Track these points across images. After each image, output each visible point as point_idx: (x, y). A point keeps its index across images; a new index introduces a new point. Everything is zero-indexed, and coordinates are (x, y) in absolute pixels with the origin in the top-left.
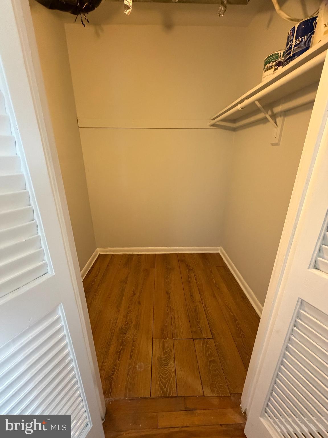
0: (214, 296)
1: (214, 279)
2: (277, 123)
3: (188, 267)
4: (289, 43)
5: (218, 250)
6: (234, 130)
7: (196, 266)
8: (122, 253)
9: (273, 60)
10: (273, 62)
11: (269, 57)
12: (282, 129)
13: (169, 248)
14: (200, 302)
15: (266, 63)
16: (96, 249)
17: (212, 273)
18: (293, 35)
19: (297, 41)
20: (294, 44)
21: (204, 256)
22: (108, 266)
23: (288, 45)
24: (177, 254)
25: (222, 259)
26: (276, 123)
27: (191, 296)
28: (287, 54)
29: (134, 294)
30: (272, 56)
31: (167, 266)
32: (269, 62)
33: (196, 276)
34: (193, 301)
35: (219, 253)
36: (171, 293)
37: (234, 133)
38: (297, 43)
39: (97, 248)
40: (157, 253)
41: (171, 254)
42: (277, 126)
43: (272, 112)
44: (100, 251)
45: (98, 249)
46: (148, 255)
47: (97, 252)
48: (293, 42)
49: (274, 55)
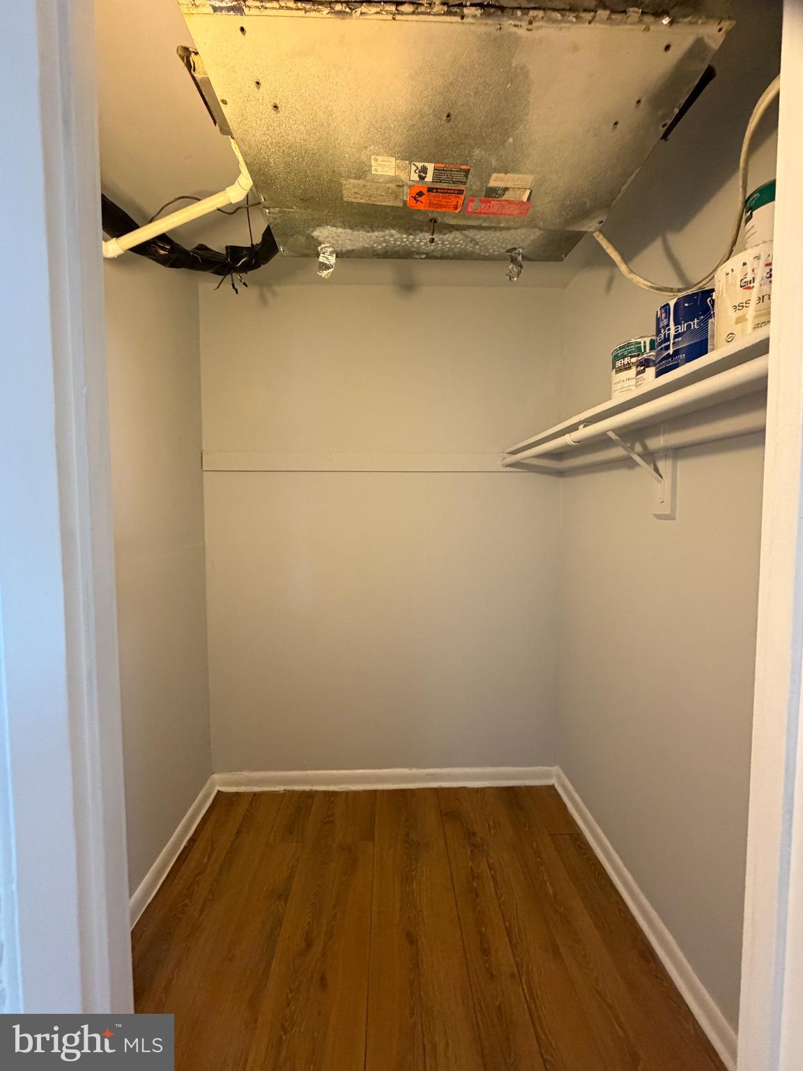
0: (556, 952)
1: (548, 884)
2: (661, 471)
3: (470, 835)
4: (662, 331)
5: (549, 776)
6: (561, 473)
7: (493, 832)
8: (280, 788)
9: (629, 353)
10: (632, 357)
11: (620, 348)
12: (674, 485)
13: (414, 771)
14: (513, 975)
15: (616, 358)
16: (211, 778)
17: (540, 857)
18: (668, 317)
19: (678, 328)
20: (672, 332)
21: (512, 796)
22: (238, 833)
23: (660, 333)
24: (436, 791)
25: (565, 806)
26: (656, 470)
27: (485, 952)
28: (662, 349)
29: (309, 945)
30: (628, 346)
31: (407, 835)
32: (624, 357)
33: (495, 872)
34: (492, 974)
35: (552, 787)
36: (423, 940)
37: (561, 481)
38: (680, 331)
39: (213, 774)
40: (380, 787)
41: (419, 790)
42: (661, 477)
43: (645, 447)
44: (221, 782)
45: (216, 777)
46: (356, 793)
47: (213, 786)
48: (669, 330)
49: (632, 345)
